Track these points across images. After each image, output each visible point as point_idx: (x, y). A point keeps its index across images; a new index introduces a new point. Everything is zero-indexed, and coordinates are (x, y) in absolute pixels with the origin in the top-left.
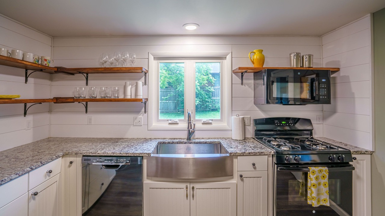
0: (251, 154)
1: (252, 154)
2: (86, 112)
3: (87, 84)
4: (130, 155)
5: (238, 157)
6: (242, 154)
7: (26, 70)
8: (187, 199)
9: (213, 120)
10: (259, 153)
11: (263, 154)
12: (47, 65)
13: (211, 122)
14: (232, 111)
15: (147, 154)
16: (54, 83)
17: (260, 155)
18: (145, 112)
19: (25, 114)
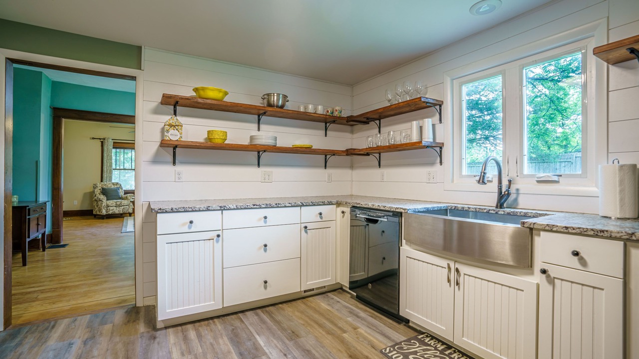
0: (570, 231)
1: (574, 231)
2: (380, 167)
3: (380, 132)
4: (387, 209)
5: (542, 233)
6: (547, 228)
7: (326, 124)
8: (450, 286)
9: (561, 176)
10: (592, 230)
11: (606, 234)
12: (338, 116)
13: (556, 178)
14: (608, 152)
15: (403, 209)
16: (355, 136)
17: (596, 236)
18: (441, 163)
19: (326, 167)
